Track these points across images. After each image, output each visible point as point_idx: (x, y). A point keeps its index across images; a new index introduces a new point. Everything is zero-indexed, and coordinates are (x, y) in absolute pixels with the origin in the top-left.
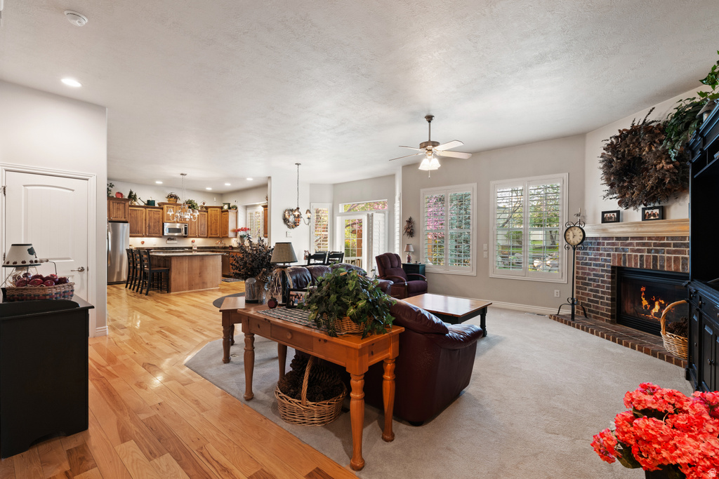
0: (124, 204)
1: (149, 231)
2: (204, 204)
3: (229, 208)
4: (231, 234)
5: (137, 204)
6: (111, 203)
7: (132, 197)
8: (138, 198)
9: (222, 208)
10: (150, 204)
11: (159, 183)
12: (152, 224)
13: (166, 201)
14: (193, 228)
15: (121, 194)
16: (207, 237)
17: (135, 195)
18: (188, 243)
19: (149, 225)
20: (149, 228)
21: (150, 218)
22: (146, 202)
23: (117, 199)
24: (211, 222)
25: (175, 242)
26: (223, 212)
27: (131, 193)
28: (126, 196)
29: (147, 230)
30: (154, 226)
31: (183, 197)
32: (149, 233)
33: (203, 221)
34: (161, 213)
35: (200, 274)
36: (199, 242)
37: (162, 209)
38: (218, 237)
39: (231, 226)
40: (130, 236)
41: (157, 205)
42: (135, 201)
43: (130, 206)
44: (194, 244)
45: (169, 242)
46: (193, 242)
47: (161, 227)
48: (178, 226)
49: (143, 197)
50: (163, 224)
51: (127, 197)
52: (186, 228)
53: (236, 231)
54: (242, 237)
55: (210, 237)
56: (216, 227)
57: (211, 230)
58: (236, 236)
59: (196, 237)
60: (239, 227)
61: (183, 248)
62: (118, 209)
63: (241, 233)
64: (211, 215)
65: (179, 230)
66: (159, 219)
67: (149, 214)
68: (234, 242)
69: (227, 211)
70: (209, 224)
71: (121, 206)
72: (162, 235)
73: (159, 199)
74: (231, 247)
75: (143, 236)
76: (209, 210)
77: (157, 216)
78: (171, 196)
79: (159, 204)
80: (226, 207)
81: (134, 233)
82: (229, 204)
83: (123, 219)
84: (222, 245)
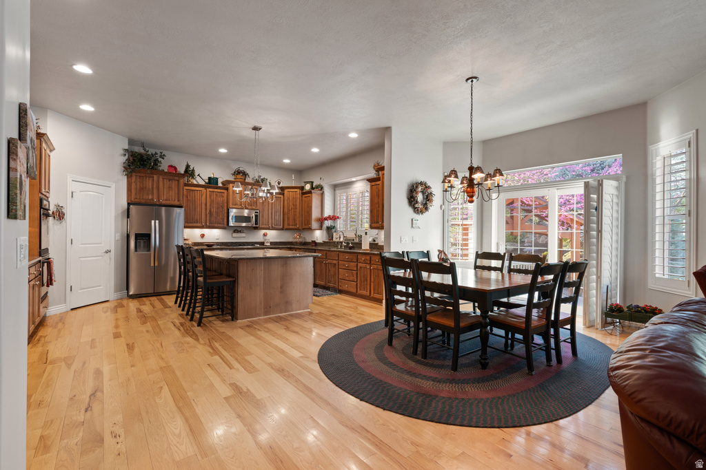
0: (178, 181)
1: (210, 220)
2: (279, 183)
3: (312, 188)
4: (314, 225)
5: (195, 183)
6: (161, 179)
7: (189, 172)
8: (196, 174)
9: (302, 188)
10: (212, 182)
11: (223, 151)
12: (214, 210)
13: (231, 178)
14: (266, 216)
15: (175, 168)
16: (282, 229)
17: (193, 170)
18: (258, 236)
19: (210, 211)
20: (210, 216)
21: (212, 202)
22: (207, 181)
23: (168, 174)
24: (288, 209)
25: (243, 235)
26: (303, 194)
27: (188, 166)
28: (182, 170)
29: (208, 218)
30: (217, 213)
31: (253, 174)
32: (210, 223)
33: (278, 207)
34: (225, 195)
35: (281, 288)
36: (272, 235)
37: (227, 189)
38: (297, 230)
39: (315, 213)
40: (185, 227)
41: (220, 185)
42: (193, 178)
43: (186, 185)
44: (268, 237)
45: (235, 235)
46: (265, 235)
47: (226, 215)
48: (246, 213)
49: (204, 172)
50: (228, 210)
51: (183, 172)
52: (256, 216)
53: (321, 221)
54: (329, 229)
55: (287, 229)
56: (295, 215)
57: (288, 218)
58: (321, 228)
59: (268, 229)
60: (326, 215)
61: (253, 244)
62: (170, 188)
63: (328, 223)
64: (289, 199)
65: (247, 219)
66: (223, 203)
67: (210, 196)
68: (319, 236)
69: (309, 192)
70: (286, 210)
71: (174, 184)
72: (225, 226)
73: (223, 176)
74: (314, 242)
75: (202, 227)
76: (286, 191)
77: (220, 199)
78: (238, 172)
79: (222, 183)
80: (308, 187)
81: (190, 223)
82: (312, 182)
83: (176, 203)
84: (301, 240)
